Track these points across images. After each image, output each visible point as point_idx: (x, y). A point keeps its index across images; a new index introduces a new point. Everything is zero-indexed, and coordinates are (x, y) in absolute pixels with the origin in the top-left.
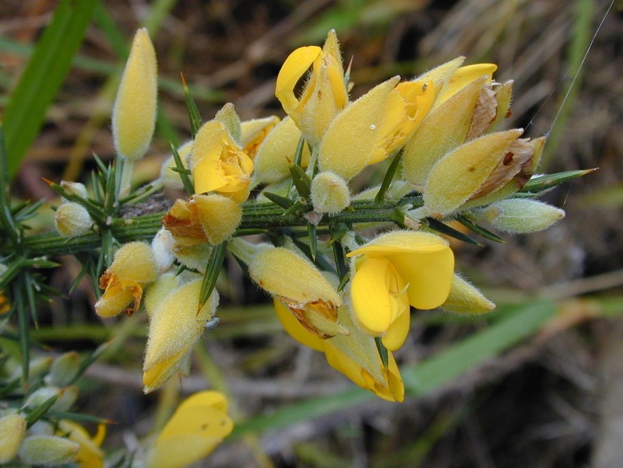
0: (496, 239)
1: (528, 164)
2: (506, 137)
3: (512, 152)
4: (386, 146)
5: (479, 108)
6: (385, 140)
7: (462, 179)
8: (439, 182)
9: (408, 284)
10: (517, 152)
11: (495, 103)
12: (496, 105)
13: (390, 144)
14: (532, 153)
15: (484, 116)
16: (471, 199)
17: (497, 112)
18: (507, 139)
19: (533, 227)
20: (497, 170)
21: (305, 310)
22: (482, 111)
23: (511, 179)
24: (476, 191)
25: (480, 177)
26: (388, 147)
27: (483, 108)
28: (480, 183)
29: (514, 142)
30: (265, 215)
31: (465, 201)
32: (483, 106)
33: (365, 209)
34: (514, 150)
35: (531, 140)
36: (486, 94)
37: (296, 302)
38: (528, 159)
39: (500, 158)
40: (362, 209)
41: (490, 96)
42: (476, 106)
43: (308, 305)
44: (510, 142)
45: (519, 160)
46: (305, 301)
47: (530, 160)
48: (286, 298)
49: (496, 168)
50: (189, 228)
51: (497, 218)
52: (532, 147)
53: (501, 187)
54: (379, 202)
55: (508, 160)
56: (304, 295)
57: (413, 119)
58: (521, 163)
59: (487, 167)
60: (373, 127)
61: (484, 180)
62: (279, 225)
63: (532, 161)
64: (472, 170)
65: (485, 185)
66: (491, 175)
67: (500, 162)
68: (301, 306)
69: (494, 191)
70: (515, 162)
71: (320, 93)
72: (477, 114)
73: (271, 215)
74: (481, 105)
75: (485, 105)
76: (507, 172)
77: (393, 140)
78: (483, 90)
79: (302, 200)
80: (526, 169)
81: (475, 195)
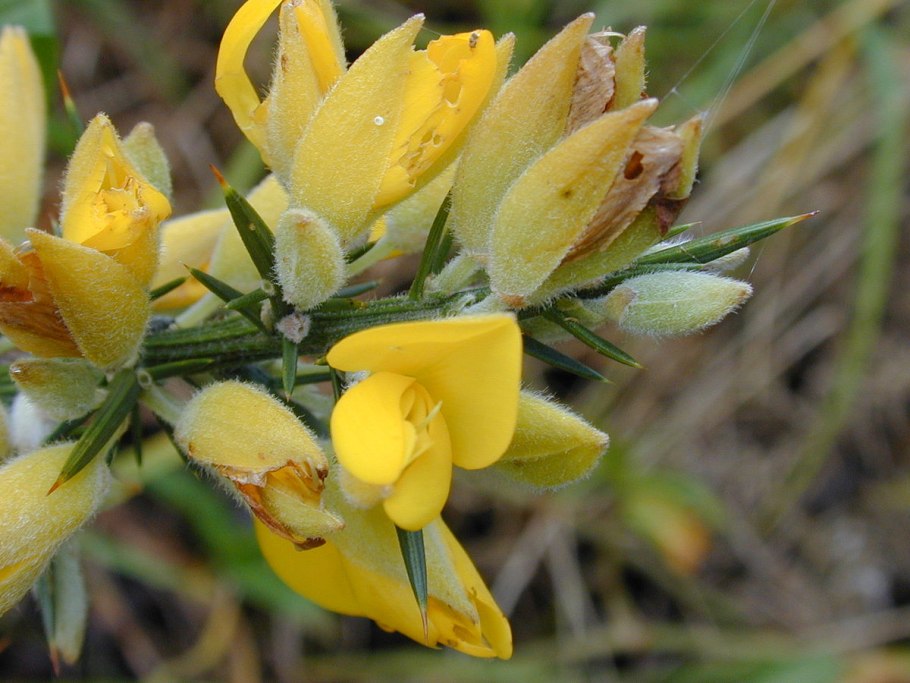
0: (624, 359)
1: (672, 176)
2: (626, 118)
3: (641, 152)
4: (407, 163)
5: (583, 82)
6: (404, 151)
7: (550, 217)
8: (510, 228)
9: (440, 403)
10: (651, 152)
11: (610, 69)
12: (613, 72)
13: (415, 159)
14: (678, 152)
15: (592, 99)
16: (569, 259)
17: (615, 87)
18: (629, 123)
19: (693, 318)
20: (615, 191)
21: (263, 485)
22: (589, 89)
23: (641, 207)
24: (578, 237)
25: (583, 209)
26: (413, 166)
27: (591, 82)
28: (584, 221)
29: (641, 132)
30: (214, 341)
31: (559, 263)
32: (591, 77)
33: (391, 313)
34: (642, 147)
35: (676, 128)
36: (594, 52)
37: (248, 474)
38: (671, 163)
39: (617, 164)
40: (385, 313)
41: (601, 55)
42: (577, 79)
43: (268, 476)
44: (635, 129)
45: (655, 166)
46: (263, 469)
47: (676, 166)
48: (229, 468)
49: (612, 187)
50: (29, 309)
51: (627, 309)
52: (676, 139)
53: (625, 227)
54: (416, 299)
55: (634, 169)
56: (262, 457)
57: (455, 106)
58: (659, 173)
59: (595, 188)
60: (380, 120)
61: (592, 213)
62: (238, 359)
63: (679, 170)
64: (567, 194)
65: (594, 224)
66: (603, 203)
67: (618, 175)
68: (256, 480)
69: (612, 239)
70: (647, 172)
71: (283, 59)
72: (579, 94)
73: (225, 340)
74: (585, 75)
75: (593, 76)
76: (632, 194)
77: (420, 150)
78: (587, 45)
79: (267, 287)
80: (669, 187)
81: (576, 247)
